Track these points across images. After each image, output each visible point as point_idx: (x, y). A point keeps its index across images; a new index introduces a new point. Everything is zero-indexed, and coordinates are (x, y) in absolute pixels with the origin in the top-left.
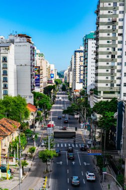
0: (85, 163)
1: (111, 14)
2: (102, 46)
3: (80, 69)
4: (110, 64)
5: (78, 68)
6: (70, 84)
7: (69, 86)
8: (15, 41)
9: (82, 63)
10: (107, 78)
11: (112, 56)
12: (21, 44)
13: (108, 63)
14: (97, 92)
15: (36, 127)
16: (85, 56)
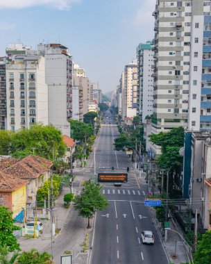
0: (140, 216)
1: (174, 16)
2: (163, 59)
3: (132, 89)
4: (174, 82)
5: (130, 88)
6: (120, 110)
7: (117, 112)
8: (46, 53)
9: (136, 82)
10: (170, 101)
11: (176, 71)
12: (54, 56)
13: (170, 82)
14: (156, 119)
15: (73, 167)
16: (139, 72)
